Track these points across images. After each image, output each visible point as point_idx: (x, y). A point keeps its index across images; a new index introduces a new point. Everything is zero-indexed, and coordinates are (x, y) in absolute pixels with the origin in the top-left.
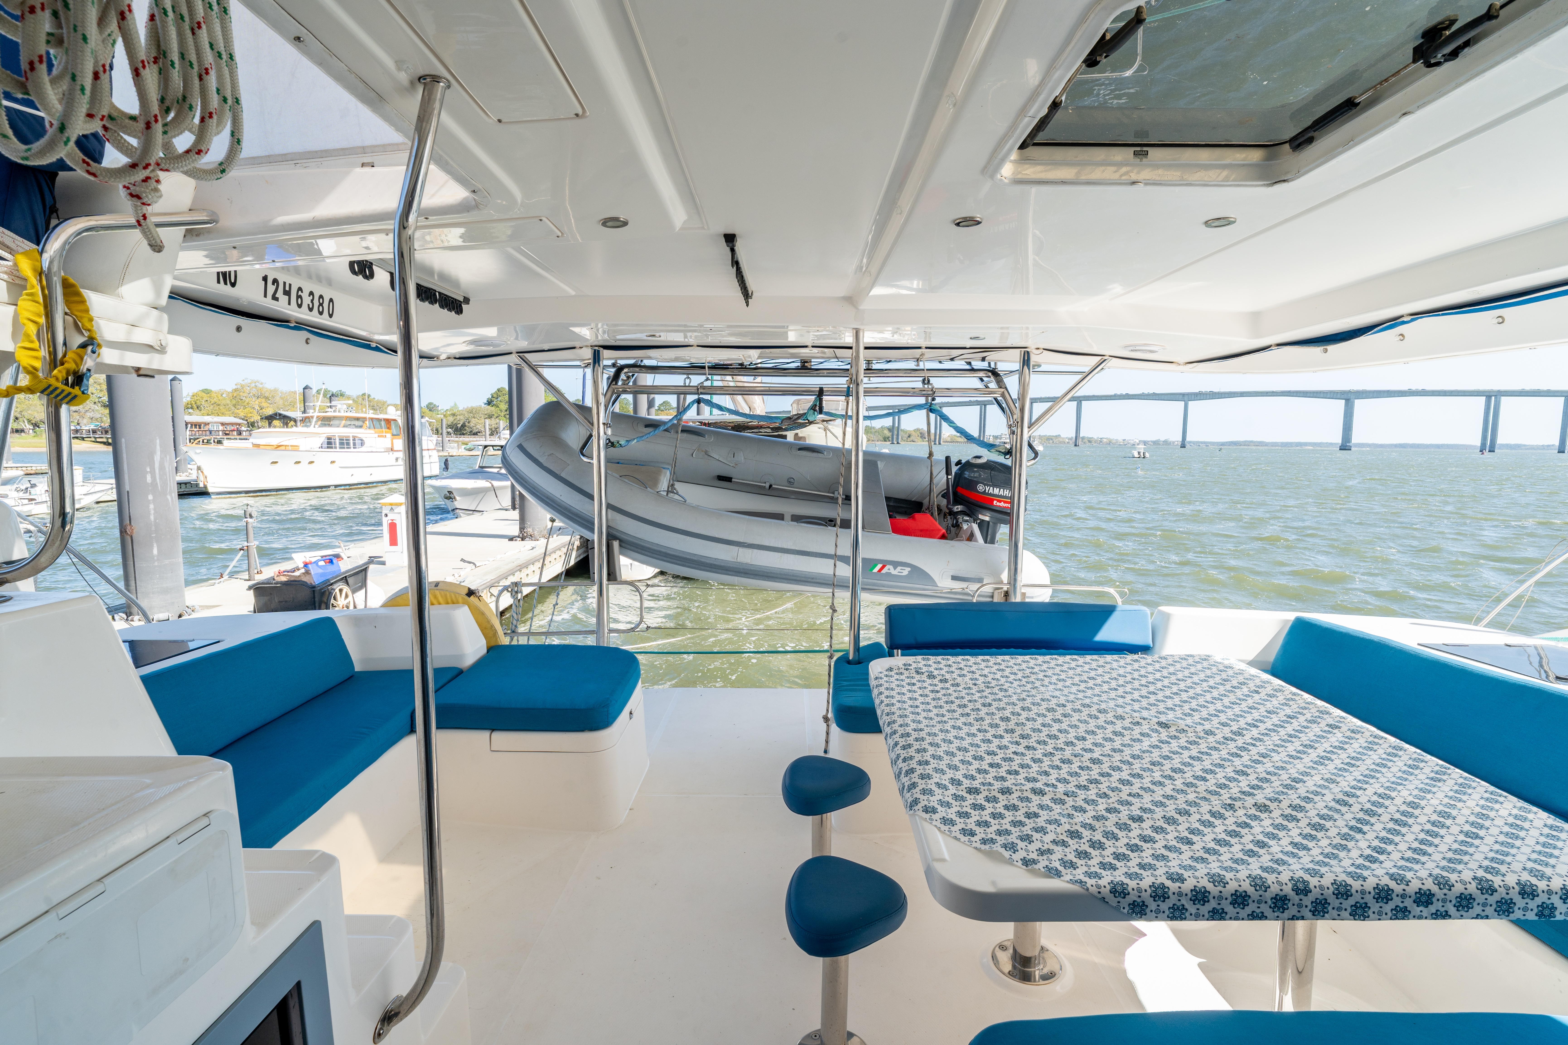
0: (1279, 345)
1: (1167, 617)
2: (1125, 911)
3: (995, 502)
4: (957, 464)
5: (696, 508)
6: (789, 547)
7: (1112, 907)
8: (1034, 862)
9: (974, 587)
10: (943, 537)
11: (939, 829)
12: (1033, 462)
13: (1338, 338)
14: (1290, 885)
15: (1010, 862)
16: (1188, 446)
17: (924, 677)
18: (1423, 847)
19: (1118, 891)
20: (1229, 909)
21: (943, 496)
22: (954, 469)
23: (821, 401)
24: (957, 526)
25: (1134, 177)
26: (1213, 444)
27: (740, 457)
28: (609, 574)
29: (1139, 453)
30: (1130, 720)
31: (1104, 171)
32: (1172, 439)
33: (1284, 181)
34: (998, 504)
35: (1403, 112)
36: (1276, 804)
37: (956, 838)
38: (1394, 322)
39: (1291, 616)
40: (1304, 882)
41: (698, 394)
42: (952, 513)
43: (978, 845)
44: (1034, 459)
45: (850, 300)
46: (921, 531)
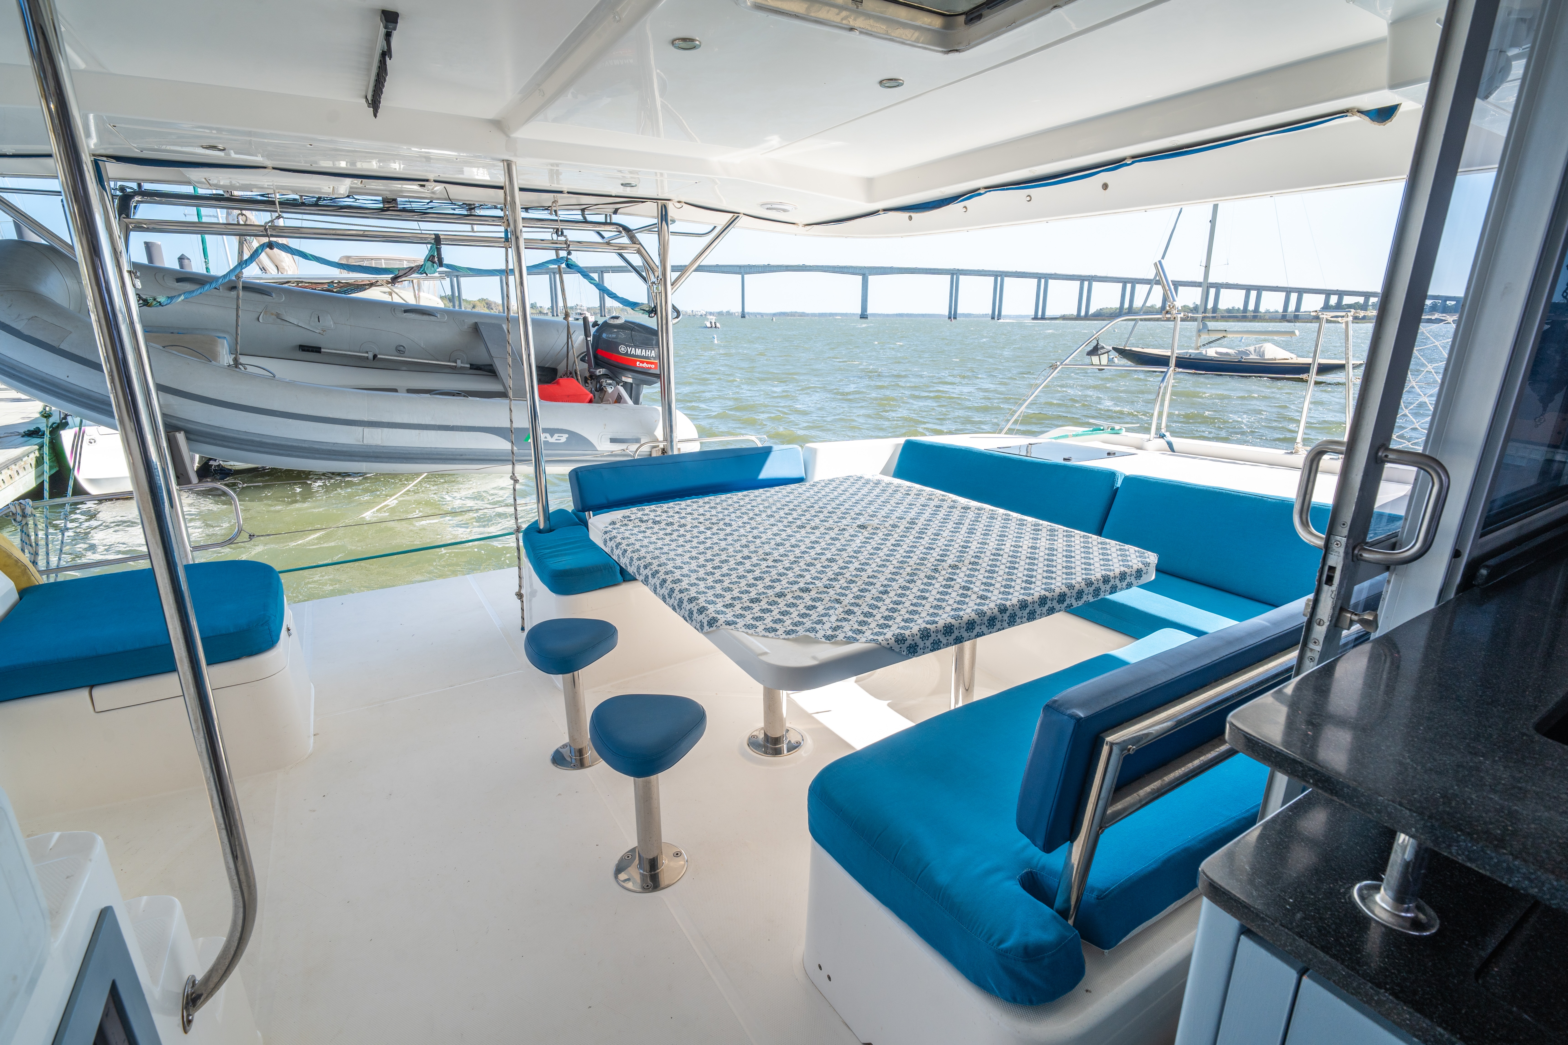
0: (886, 210)
1: (814, 452)
2: (905, 653)
3: (638, 363)
4: (594, 326)
5: (291, 384)
6: (427, 423)
7: (896, 652)
8: (833, 637)
9: (633, 447)
10: (591, 401)
11: (747, 633)
12: (677, 320)
13: (930, 206)
14: (997, 609)
15: (816, 641)
16: (747, 316)
17: (650, 524)
18: (1050, 569)
19: (900, 640)
20: (965, 634)
21: (583, 360)
22: (593, 330)
23: (439, 251)
24: (601, 390)
25: (852, 23)
26: (767, 315)
27: (328, 321)
28: (178, 477)
29: (711, 323)
30: (838, 529)
31: (828, 12)
32: (733, 310)
33: (957, 51)
34: (641, 365)
35: (1055, 5)
36: (962, 563)
37: (764, 636)
38: (974, 193)
39: (902, 441)
40: (1003, 605)
41: (267, 236)
42: (592, 376)
43: (784, 636)
44: (677, 317)
45: (499, 125)
46: (568, 396)
